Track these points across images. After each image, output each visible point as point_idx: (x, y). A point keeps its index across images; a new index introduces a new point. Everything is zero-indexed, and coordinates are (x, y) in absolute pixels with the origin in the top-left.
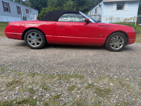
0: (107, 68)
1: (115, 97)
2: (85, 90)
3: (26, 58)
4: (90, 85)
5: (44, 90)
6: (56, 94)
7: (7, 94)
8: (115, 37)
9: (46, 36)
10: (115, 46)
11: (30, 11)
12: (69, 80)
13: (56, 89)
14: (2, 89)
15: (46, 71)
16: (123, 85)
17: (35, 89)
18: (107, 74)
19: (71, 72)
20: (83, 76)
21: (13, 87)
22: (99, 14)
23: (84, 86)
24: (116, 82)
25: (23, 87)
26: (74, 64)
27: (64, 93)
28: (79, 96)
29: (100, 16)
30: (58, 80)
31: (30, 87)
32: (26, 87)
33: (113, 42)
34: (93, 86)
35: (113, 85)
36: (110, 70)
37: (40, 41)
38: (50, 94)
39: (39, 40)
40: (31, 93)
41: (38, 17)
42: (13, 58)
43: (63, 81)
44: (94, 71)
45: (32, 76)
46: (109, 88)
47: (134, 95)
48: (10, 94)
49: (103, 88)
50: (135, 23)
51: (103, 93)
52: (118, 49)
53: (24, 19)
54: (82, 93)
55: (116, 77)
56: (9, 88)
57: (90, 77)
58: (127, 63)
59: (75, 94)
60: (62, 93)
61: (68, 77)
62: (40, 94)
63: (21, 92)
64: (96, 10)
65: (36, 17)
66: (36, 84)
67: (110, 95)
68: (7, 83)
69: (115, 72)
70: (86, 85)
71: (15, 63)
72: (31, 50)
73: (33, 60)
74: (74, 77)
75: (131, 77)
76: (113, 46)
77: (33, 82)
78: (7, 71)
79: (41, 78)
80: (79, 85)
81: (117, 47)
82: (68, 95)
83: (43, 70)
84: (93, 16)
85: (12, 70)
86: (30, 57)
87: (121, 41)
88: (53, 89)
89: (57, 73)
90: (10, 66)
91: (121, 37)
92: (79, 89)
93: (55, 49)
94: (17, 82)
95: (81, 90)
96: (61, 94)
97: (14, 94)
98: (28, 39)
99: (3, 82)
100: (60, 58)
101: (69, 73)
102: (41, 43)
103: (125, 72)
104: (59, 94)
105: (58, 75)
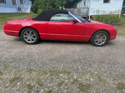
0: (90, 64)
1: (93, 91)
2: (70, 85)
3: (23, 55)
4: (75, 80)
5: (39, 86)
6: (48, 90)
7: (11, 90)
8: (99, 35)
9: (40, 33)
10: (98, 42)
11: (24, 1)
12: (59, 76)
13: (48, 85)
14: (7, 85)
15: (41, 68)
16: (101, 81)
17: (32, 85)
18: (89, 69)
19: (60, 68)
20: (70, 72)
21: (15, 83)
22: (87, 6)
23: (71, 81)
24: (96, 78)
25: (22, 83)
26: (63, 60)
27: (55, 89)
28: (66, 91)
29: (88, 8)
30: (50, 76)
31: (28, 83)
32: (25, 83)
33: (97, 39)
34: (78, 81)
35: (93, 81)
36: (92, 66)
37: (35, 37)
38: (44, 89)
39: (33, 37)
40: (30, 89)
41: (31, 7)
42: (13, 54)
43: (54, 77)
44: (79, 67)
45: (29, 73)
46: (90, 83)
47: (108, 90)
48: (13, 89)
49: (85, 83)
50: (120, 15)
51: (84, 88)
52: (101, 44)
53: (19, 10)
54: (68, 88)
55: (96, 73)
56: (12, 84)
57: (76, 73)
58: (107, 59)
59: (63, 89)
60: (53, 88)
61: (58, 73)
62: (36, 90)
63: (22, 88)
64: (85, 2)
65: (30, 8)
66: (33, 80)
67: (90, 89)
68: (10, 79)
69: (96, 67)
70: (72, 80)
71: (15, 59)
72: (27, 45)
73: (29, 56)
74: (63, 73)
75: (108, 72)
76: (96, 42)
77: (30, 79)
78: (9, 67)
79: (36, 74)
80: (66, 81)
81: (100, 43)
82: (57, 90)
83: (38, 67)
84: (82, 8)
85: (13, 67)
86: (26, 53)
87: (104, 38)
88: (46, 85)
89: (49, 69)
90: (11, 62)
91: (104, 35)
92: (66, 85)
93: (48, 44)
94: (18, 78)
95: (68, 85)
96: (52, 90)
97: (16, 90)
98: (25, 36)
99: (7, 79)
100: (52, 54)
101: (58, 69)
102: (35, 39)
103: (104, 68)
104: (51, 89)
105: (50, 71)
